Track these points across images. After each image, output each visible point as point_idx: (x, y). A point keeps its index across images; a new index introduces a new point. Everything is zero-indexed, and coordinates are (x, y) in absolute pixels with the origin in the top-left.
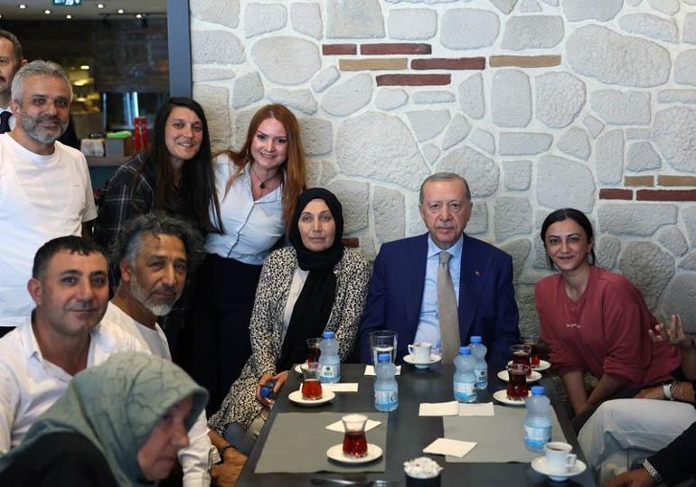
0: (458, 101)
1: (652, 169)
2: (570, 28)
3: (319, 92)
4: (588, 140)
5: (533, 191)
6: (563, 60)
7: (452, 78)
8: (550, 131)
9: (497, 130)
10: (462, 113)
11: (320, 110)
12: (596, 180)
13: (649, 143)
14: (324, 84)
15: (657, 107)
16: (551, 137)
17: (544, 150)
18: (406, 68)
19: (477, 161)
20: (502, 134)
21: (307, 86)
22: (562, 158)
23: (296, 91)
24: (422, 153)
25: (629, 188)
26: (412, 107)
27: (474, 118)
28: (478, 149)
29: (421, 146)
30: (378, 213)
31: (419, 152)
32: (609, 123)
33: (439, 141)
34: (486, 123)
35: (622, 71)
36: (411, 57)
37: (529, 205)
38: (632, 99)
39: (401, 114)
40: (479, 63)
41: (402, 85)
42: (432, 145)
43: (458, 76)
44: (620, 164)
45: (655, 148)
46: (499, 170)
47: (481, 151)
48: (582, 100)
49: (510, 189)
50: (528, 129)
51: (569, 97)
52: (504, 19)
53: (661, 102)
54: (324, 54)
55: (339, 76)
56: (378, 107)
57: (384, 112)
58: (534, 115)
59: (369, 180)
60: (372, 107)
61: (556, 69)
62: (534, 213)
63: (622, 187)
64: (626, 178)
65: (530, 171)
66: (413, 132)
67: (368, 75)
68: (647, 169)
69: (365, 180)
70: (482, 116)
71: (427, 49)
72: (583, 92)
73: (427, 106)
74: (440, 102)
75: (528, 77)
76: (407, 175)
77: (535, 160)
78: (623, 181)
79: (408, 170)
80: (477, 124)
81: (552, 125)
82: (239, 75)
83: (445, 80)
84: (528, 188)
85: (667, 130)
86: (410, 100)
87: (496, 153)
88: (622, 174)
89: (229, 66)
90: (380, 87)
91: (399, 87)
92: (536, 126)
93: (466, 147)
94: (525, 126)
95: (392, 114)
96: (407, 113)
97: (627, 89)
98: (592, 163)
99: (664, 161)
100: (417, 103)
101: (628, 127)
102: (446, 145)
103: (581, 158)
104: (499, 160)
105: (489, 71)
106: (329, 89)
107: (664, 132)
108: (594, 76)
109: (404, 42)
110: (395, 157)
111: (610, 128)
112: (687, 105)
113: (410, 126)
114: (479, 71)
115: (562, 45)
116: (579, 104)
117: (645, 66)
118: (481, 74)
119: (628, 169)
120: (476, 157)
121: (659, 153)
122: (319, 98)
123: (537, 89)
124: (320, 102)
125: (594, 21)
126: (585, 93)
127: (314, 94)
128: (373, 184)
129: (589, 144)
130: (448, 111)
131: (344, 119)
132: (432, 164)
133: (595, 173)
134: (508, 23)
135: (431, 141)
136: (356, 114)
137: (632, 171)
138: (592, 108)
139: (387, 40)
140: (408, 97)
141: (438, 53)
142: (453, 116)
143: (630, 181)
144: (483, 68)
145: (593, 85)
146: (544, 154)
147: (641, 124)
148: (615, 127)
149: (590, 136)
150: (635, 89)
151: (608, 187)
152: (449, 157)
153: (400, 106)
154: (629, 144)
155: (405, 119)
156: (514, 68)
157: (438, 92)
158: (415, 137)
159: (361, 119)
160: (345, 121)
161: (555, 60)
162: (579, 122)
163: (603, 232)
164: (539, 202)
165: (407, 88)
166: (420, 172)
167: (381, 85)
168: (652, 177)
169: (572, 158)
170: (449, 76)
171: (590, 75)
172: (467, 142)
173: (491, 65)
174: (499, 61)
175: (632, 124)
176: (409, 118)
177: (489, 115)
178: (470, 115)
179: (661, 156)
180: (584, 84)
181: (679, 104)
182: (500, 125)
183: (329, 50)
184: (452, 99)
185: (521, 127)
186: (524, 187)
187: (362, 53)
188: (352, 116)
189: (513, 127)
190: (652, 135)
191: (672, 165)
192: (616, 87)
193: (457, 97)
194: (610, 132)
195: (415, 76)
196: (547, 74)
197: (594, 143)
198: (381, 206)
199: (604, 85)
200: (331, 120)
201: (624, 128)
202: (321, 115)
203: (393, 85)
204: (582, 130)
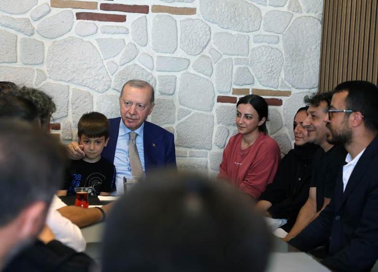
0: (130, 33)
1: (249, 84)
3: (36, 20)
4: (211, 63)
5: (176, 96)
6: (198, 11)
7: (127, 18)
8: (188, 57)
9: (155, 55)
10: (133, 42)
11: (36, 33)
12: (215, 90)
13: (247, 68)
14: (39, 15)
15: (253, 45)
16: (189, 61)
17: (185, 69)
18: (96, 8)
19: (142, 74)
20: (159, 57)
21: (27, 16)
22: (195, 75)
23: (19, 19)
24: (106, 67)
25: (235, 96)
26: (100, 35)
27: (141, 45)
28: (143, 67)
29: (105, 62)
30: (74, 106)
31: (104, 66)
32: (224, 54)
33: (117, 59)
34: (149, 49)
35: (233, 21)
36: (100, 2)
37: (174, 104)
38: (239, 39)
39: (92, 39)
40: (144, 9)
41: (94, 20)
42: (113, 62)
43: (131, 17)
44: (230, 80)
45: (251, 71)
46: (156, 81)
47: (144, 67)
48: (209, 38)
49: (162, 94)
50: (174, 55)
51: (201, 35)
53: (255, 42)
55: (50, 11)
56: (77, 34)
57: (81, 38)
58: (179, 46)
59: (69, 84)
60: (73, 33)
61: (193, 17)
62: (177, 110)
63: (231, 95)
64: (234, 89)
65: (175, 83)
66: (101, 53)
67: (71, 11)
68: (246, 84)
69: (66, 84)
70: (146, 45)
72: (209, 33)
73: (109, 36)
74: (119, 33)
75: (176, 21)
76: (96, 82)
77: (179, 75)
78: (232, 91)
79: (96, 78)
80: (143, 50)
81: (190, 53)
83: (122, 19)
84: (173, 93)
85: (258, 60)
86: (99, 31)
87: (155, 70)
88: (231, 87)
90: (78, 20)
91: (91, 21)
92: (180, 53)
93: (135, 65)
94: (173, 53)
95: (86, 39)
96: (97, 40)
97: (236, 32)
98: (213, 78)
99: (256, 79)
100: (104, 33)
101: (236, 57)
102: (122, 63)
103: (207, 75)
104: (156, 74)
105: (151, 15)
106: (42, 19)
107: (257, 61)
108: (216, 23)
110: (87, 68)
111: (225, 57)
112: (270, 45)
113: (98, 48)
114: (145, 14)
116: (207, 40)
117: (247, 19)
118: (146, 17)
119: (234, 84)
120: (142, 71)
121: (254, 75)
122: (35, 25)
123: (181, 28)
124: (36, 28)
126: (211, 33)
127: (31, 21)
128: (72, 86)
129: (212, 67)
130: (124, 40)
131: (53, 40)
132: (112, 75)
133: (215, 85)
135: (112, 59)
136: (61, 38)
137: (238, 85)
138: (214, 43)
140: (98, 28)
142: (127, 44)
143: (236, 91)
144: (147, 12)
145: (215, 28)
146: (185, 71)
147: (243, 55)
148: (228, 57)
149: (213, 61)
150: (240, 33)
151: (222, 95)
152: (123, 70)
153: (92, 34)
154: (235, 67)
155: (96, 44)
156: (167, 14)
157: (117, 26)
158: (101, 56)
159: (65, 41)
160: (54, 42)
161: (192, 11)
162: (206, 52)
163: (219, 123)
164: (180, 103)
165: (97, 22)
166: (104, 79)
167: (79, 19)
168: (249, 90)
169: (202, 75)
170: (125, 17)
171: (213, 22)
172: (136, 61)
173: (153, 11)
174: (158, 9)
175: (238, 55)
176: (98, 42)
177: (150, 44)
178: (138, 44)
179: (254, 77)
180: (210, 28)
181: (266, 44)
182: (157, 51)
184: (127, 32)
185: (170, 53)
186: (171, 92)
188: (59, 39)
189: (166, 53)
190: (249, 63)
191: (260, 82)
192: (229, 31)
193: (130, 30)
194: (225, 59)
195: (103, 14)
196: (187, 19)
197: (215, 66)
198: (77, 102)
199: (222, 29)
200: (44, 40)
201: (233, 57)
202: (36, 36)
203: (88, 20)
204: (208, 57)
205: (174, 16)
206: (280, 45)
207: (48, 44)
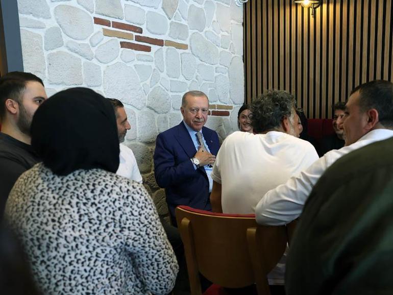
0: (154, 61)
2: (190, 32)
3: (94, 46)
6: (188, 47)
7: (152, 48)
8: (186, 81)
9: (169, 79)
10: (156, 68)
11: (94, 58)
13: (214, 90)
16: (187, 84)
18: (132, 39)
19: (163, 94)
20: (171, 81)
21: (87, 41)
23: (82, 44)
24: (143, 88)
26: (136, 62)
27: (161, 72)
28: (163, 88)
29: (141, 85)
31: (141, 88)
33: (148, 82)
34: (164, 75)
36: (135, 34)
39: (132, 65)
40: (160, 43)
41: (132, 49)
42: (146, 84)
43: (154, 48)
45: (216, 92)
46: (171, 100)
49: (174, 109)
50: (179, 80)
52: (169, 21)
53: (216, 72)
54: (95, 23)
55: (103, 39)
56: (123, 60)
57: (125, 63)
58: (181, 73)
60: (119, 59)
61: (187, 51)
66: (139, 76)
67: (116, 40)
68: (214, 102)
70: (163, 71)
71: (141, 31)
73: (142, 63)
74: (148, 61)
75: (178, 54)
76: (137, 101)
80: (162, 75)
81: (187, 78)
82: (48, 27)
83: (148, 49)
86: (135, 58)
87: (169, 91)
89: (41, 20)
90: (122, 48)
91: (130, 50)
92: (182, 78)
93: (159, 87)
94: (178, 78)
95: (128, 65)
96: (134, 65)
97: (208, 64)
100: (138, 60)
102: (152, 85)
104: (170, 94)
105: (165, 48)
106: (98, 46)
107: (218, 85)
109: (131, 24)
110: (132, 89)
111: (204, 82)
112: (223, 75)
113: (136, 72)
114: (161, 47)
115: (188, 39)
116: (195, 69)
118: (162, 49)
120: (163, 92)
121: (217, 95)
122: (94, 50)
123: (181, 59)
124: (94, 53)
125: (197, 31)
126: (196, 64)
127: (91, 47)
130: (151, 66)
131: (107, 65)
132: (146, 95)
134: (171, 24)
135: (145, 82)
136: (112, 63)
138: (198, 72)
139: (123, 21)
141: (145, 34)
142: (153, 70)
144: (163, 45)
145: (198, 61)
147: (212, 81)
148: (206, 82)
150: (210, 65)
152: (152, 91)
153: (132, 61)
154: (209, 89)
156: (173, 48)
157: (146, 55)
158: (139, 79)
159: (115, 65)
160: (107, 67)
161: (185, 47)
162: (194, 78)
165: (134, 51)
166: (142, 99)
168: (216, 105)
170: (150, 47)
171: (197, 56)
172: (159, 84)
173: (166, 45)
174: (170, 43)
175: (210, 81)
176: (136, 68)
177: (165, 70)
178: (159, 70)
181: (221, 74)
182: (169, 76)
183: (98, 21)
184: (152, 60)
187: (113, 27)
188: (110, 64)
189: (174, 78)
190: (215, 86)
191: (220, 100)
192: (205, 63)
193: (154, 59)
195: (137, 45)
196: (184, 53)
197: (199, 88)
199: (200, 61)
200: (100, 64)
201: (207, 82)
202: (94, 61)
203: (128, 48)
204: (196, 82)
205: (178, 50)
206: (227, 75)
207: (103, 67)
